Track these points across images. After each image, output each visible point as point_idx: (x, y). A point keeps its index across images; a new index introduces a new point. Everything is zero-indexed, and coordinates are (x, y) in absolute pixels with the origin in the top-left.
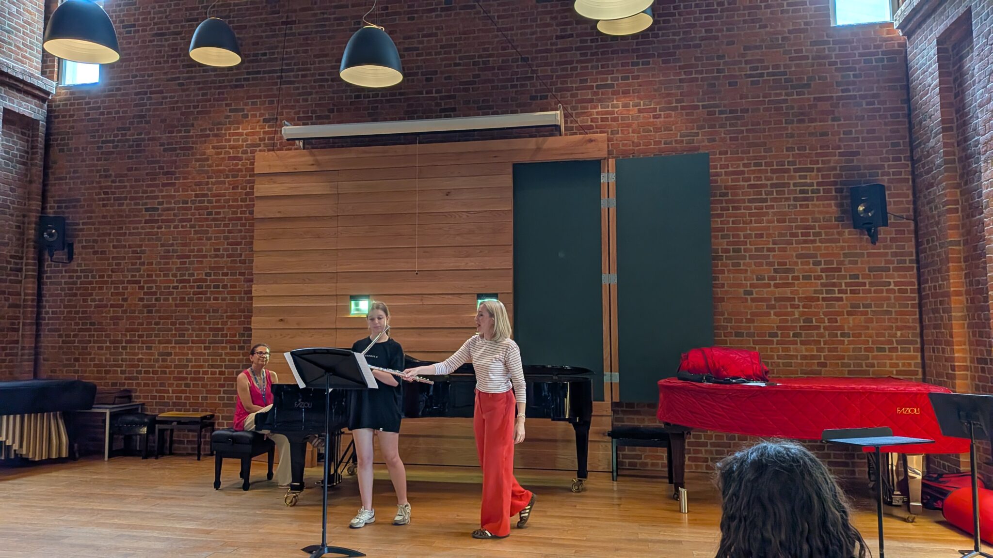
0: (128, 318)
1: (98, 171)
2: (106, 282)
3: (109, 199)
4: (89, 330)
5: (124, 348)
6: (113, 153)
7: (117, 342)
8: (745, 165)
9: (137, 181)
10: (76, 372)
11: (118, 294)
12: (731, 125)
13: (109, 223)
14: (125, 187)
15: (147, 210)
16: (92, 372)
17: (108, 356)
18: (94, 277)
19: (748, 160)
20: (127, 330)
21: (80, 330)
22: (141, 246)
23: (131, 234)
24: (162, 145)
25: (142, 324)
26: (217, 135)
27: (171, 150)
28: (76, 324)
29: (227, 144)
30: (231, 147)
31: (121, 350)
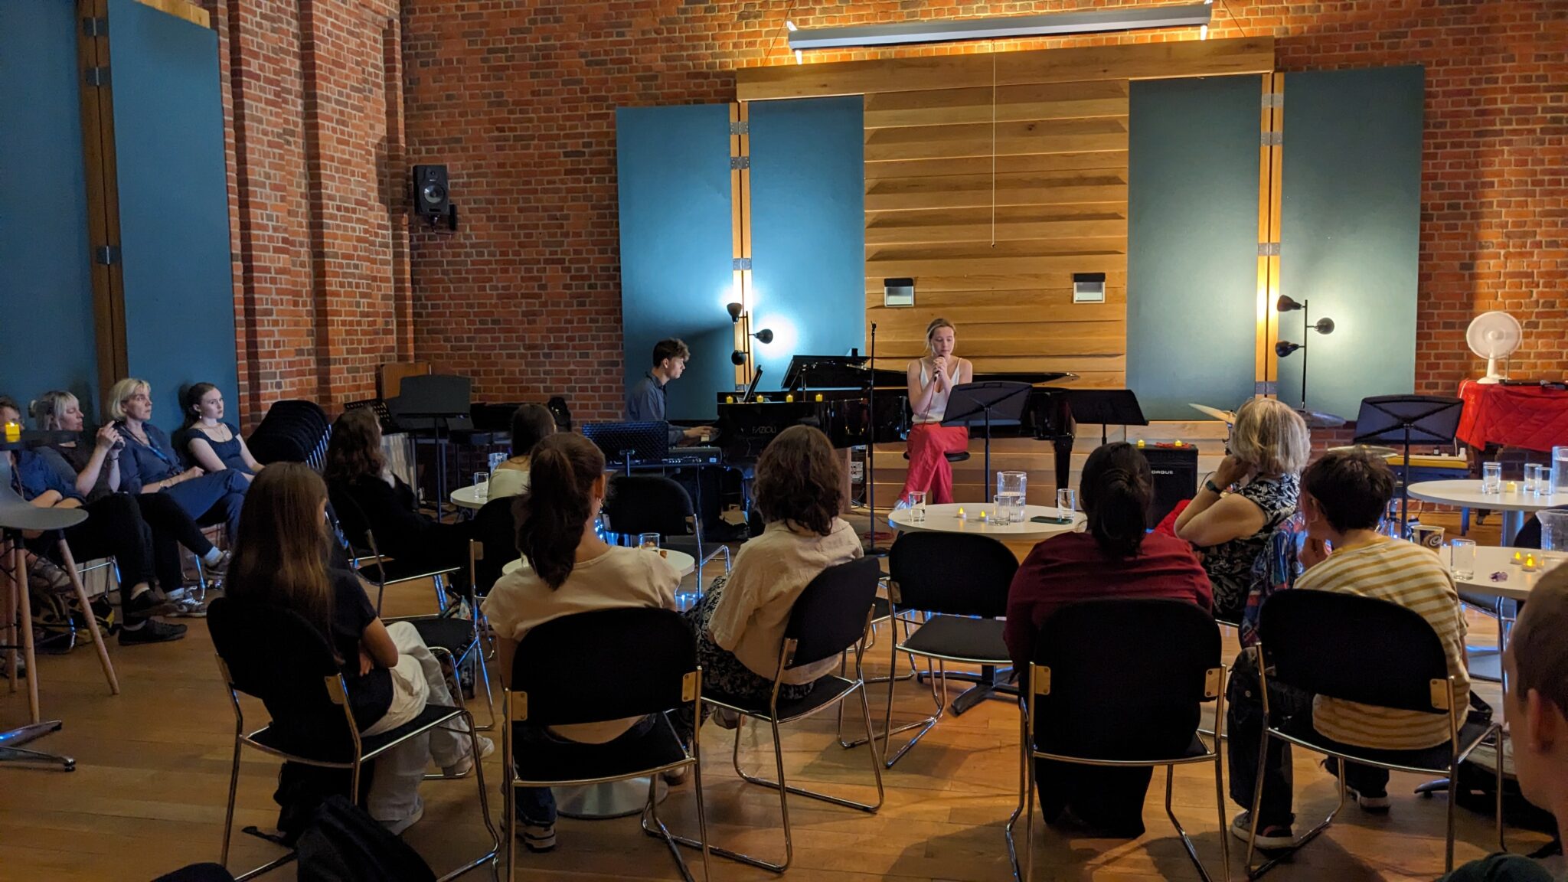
0: (550, 314)
1: (486, 96)
2: (512, 262)
3: (506, 139)
4: (493, 331)
5: (548, 356)
6: (507, 68)
7: (535, 347)
8: (1473, 82)
9: (548, 110)
11: (532, 279)
12: (1457, 21)
13: (508, 175)
14: (530, 120)
15: (566, 154)
16: (498, 391)
17: (523, 367)
18: (492, 255)
19: (1479, 73)
20: (550, 330)
21: (477, 331)
22: (561, 209)
23: (545, 191)
25: (571, 322)
26: (668, 40)
27: (598, 63)
28: (470, 322)
29: (685, 54)
30: (690, 58)
31: (542, 359)
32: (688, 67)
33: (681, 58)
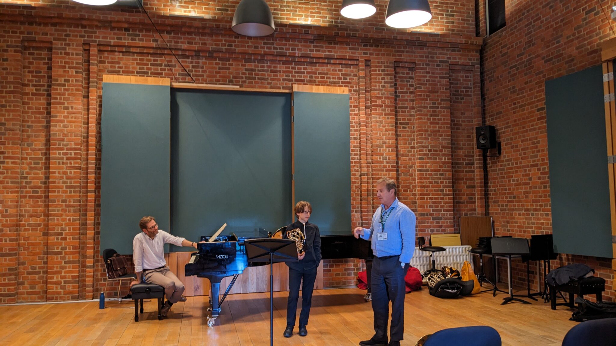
0: (533, 192)
1: (509, 90)
2: (519, 167)
3: (516, 108)
4: (513, 201)
5: (533, 214)
6: (516, 74)
7: (528, 210)
9: (531, 90)
10: (508, 231)
11: (528, 175)
13: (518, 125)
14: (524, 97)
15: (538, 110)
16: (516, 231)
17: (524, 220)
18: (513, 164)
20: (534, 201)
21: (509, 202)
22: (536, 138)
23: (530, 130)
24: (543, 58)
25: (541, 197)
26: (578, 38)
27: (548, 60)
28: (506, 198)
29: (586, 42)
30: (589, 44)
31: (531, 216)
32: (588, 49)
33: (584, 45)
